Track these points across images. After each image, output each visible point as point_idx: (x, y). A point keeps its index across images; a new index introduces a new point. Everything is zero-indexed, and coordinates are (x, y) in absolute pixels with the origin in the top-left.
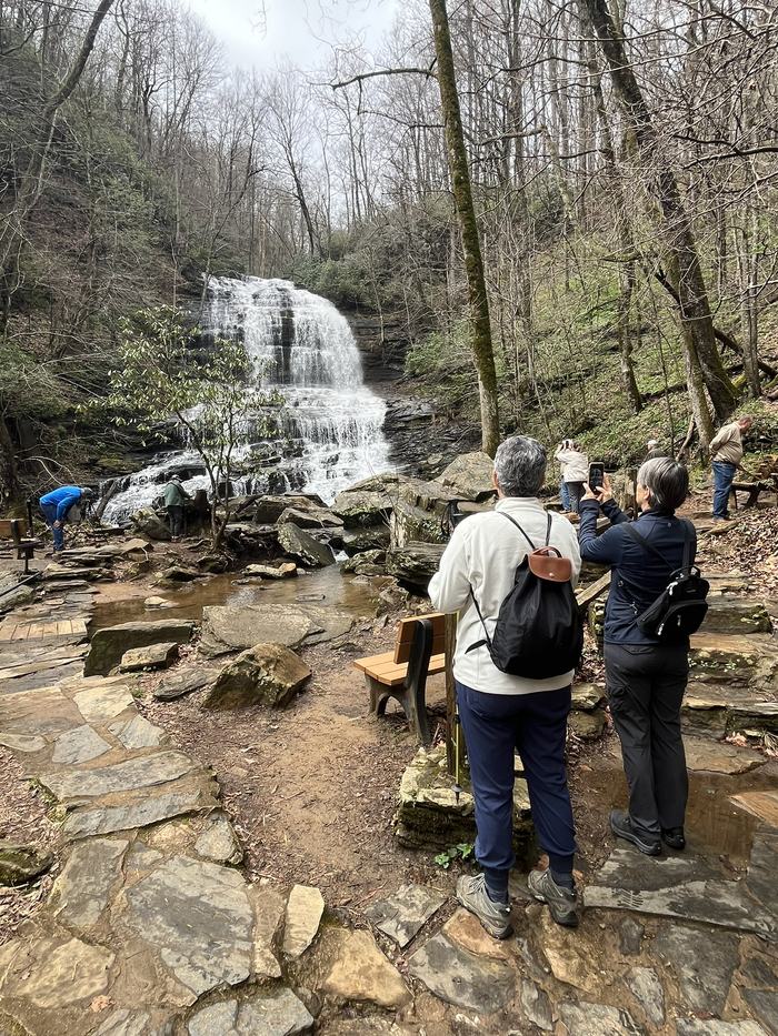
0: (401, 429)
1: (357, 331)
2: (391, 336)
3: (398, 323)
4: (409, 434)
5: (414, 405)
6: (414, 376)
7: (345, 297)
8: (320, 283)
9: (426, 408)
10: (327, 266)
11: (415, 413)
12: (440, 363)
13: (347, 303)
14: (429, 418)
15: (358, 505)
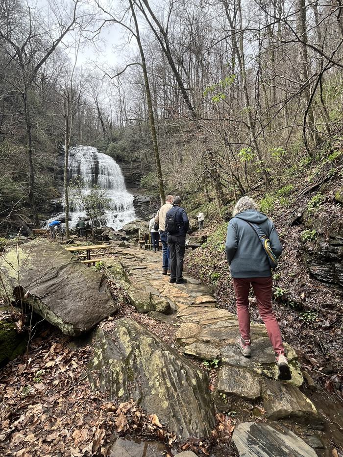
0: (139, 206)
1: (123, 169)
2: (135, 172)
3: (138, 167)
4: (142, 208)
5: (143, 198)
6: (143, 187)
7: (118, 157)
8: (108, 151)
9: (148, 199)
10: (111, 145)
11: (144, 200)
12: (153, 184)
13: (119, 159)
14: (149, 202)
15: (130, 228)
